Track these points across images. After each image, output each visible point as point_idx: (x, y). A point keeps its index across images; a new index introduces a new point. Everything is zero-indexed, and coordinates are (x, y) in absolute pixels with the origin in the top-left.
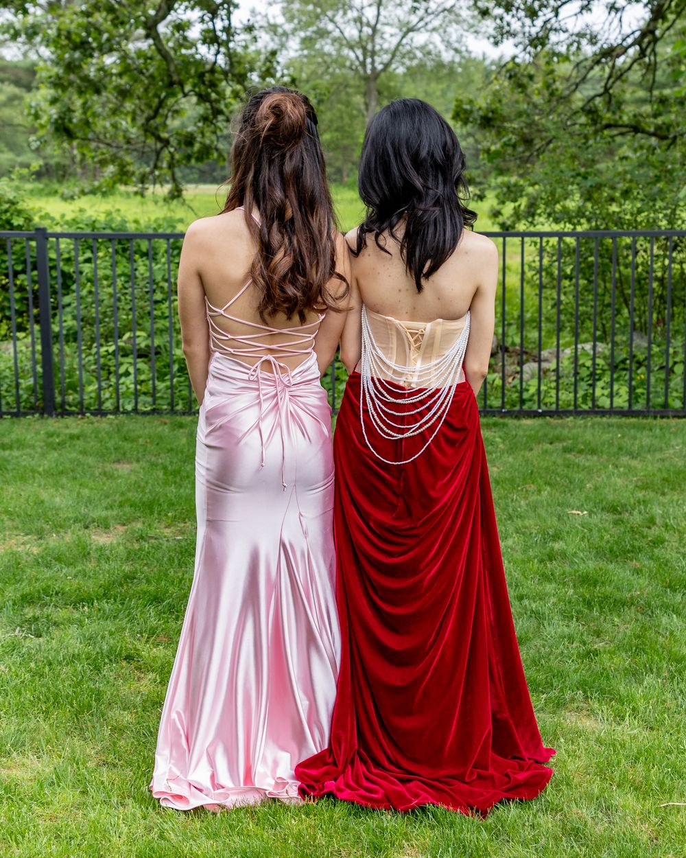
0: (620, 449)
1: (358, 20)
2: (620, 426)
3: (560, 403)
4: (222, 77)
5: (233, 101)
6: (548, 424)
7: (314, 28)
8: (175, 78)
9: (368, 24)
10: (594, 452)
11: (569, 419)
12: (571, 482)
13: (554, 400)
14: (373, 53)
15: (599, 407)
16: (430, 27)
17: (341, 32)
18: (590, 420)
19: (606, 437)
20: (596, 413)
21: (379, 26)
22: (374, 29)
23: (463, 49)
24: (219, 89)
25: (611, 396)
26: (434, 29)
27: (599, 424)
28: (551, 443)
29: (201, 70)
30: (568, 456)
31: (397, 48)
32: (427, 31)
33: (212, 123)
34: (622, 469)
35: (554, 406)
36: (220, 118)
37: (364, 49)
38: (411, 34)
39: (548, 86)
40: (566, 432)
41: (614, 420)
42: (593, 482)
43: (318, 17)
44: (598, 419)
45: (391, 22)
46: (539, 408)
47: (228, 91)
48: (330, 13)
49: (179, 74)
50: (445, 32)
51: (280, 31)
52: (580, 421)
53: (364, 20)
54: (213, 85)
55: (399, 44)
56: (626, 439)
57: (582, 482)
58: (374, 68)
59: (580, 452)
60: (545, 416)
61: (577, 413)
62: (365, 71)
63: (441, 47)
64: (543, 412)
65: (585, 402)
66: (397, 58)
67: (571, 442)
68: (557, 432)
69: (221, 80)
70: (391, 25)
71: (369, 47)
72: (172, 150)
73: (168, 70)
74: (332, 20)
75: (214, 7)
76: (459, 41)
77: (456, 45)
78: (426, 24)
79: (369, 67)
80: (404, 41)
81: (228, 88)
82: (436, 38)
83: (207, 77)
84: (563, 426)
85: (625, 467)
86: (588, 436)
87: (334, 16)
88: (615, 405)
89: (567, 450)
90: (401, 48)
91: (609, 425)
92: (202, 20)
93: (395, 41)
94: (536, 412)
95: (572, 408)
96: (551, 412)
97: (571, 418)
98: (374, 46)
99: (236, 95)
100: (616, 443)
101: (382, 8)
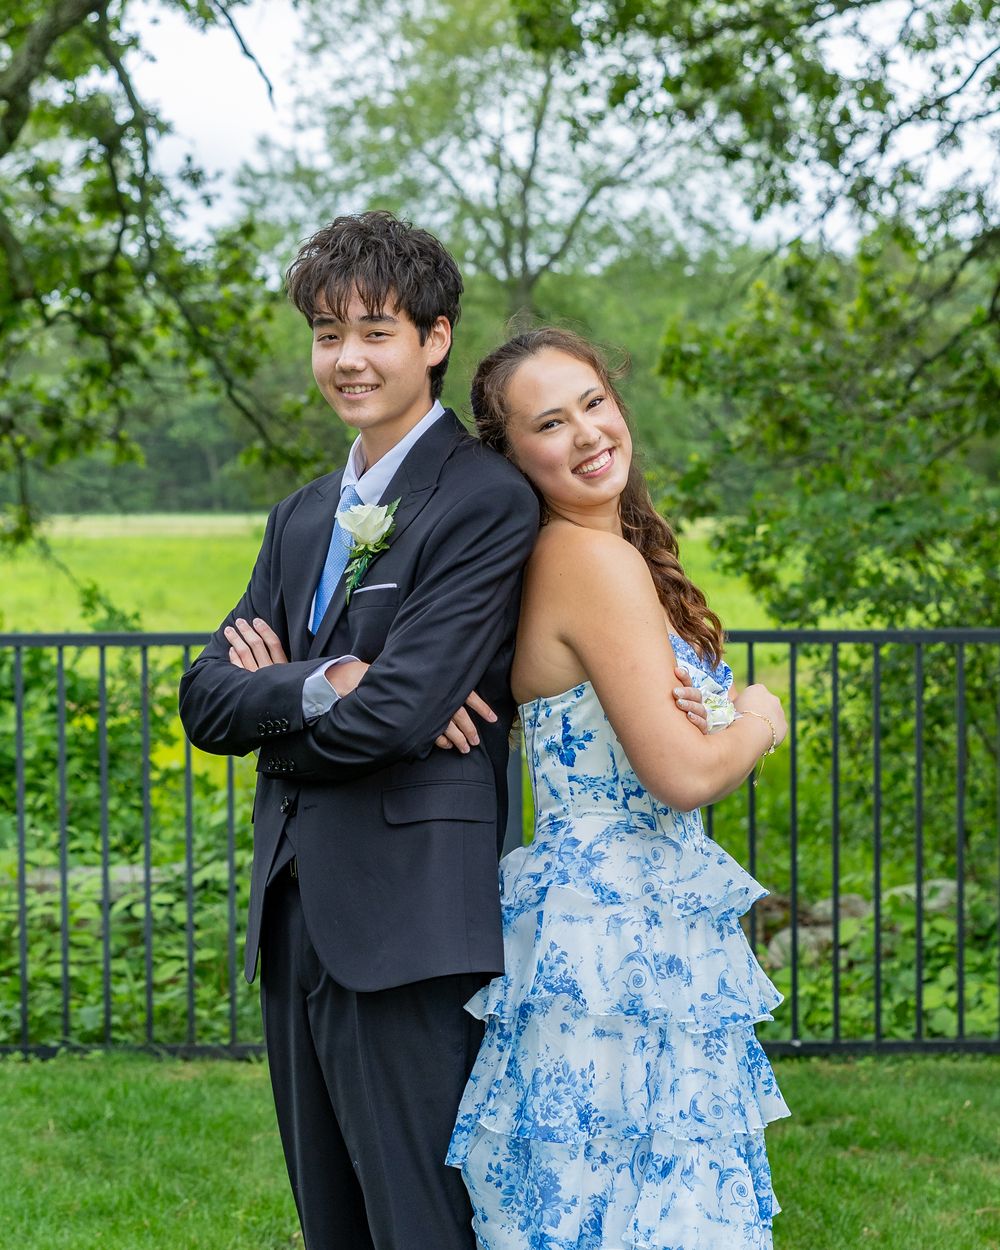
0: (963, 1137)
1: (494, 159)
2: (972, 1080)
3: (844, 1024)
4: (132, 280)
5: (157, 331)
6: (812, 1075)
7: (397, 178)
8: (23, 285)
9: (514, 169)
10: (902, 1144)
11: (860, 1064)
12: (828, 1223)
13: (829, 1018)
14: (525, 233)
15: (934, 1035)
16: (648, 177)
17: (456, 185)
18: (910, 1066)
19: (939, 1107)
20: (927, 1049)
21: (539, 175)
22: (528, 181)
23: (719, 225)
24: (128, 308)
25: (960, 1008)
26: (658, 184)
27: (929, 1073)
28: (808, 1123)
29: (87, 265)
30: (841, 1155)
31: (576, 222)
32: (643, 186)
33: (110, 381)
34: (956, 1188)
35: (829, 1033)
36: (128, 370)
37: (506, 223)
38: (606, 193)
39: (872, 303)
40: (845, 1096)
41: (966, 1064)
42: (882, 1221)
43: (403, 153)
44: (930, 1063)
45: (563, 164)
46: (796, 1035)
47: (148, 312)
48: (431, 147)
49: (32, 278)
50: (681, 187)
51: (320, 182)
52: (887, 1069)
53: (505, 162)
54: (113, 299)
55: (582, 212)
56: (981, 1114)
57: (854, 1219)
58: (525, 266)
59: (868, 1145)
60: (808, 1056)
61: (883, 1048)
62: (509, 269)
63: (675, 221)
64: (805, 1046)
65: (901, 1021)
66: (578, 244)
67: (850, 1119)
68: (824, 1097)
69: (129, 288)
70: (567, 172)
71: (517, 220)
72: (20, 439)
73: (9, 268)
74: (434, 162)
75: (112, 131)
76: (711, 207)
77: (707, 216)
78: (641, 171)
79: (516, 263)
80: (593, 207)
81: (145, 304)
82: (662, 200)
83: (100, 281)
84: (843, 1081)
85: (963, 1183)
86: (895, 1106)
87: (440, 151)
88: (968, 1029)
89: (840, 1140)
90: (585, 222)
91: (954, 1078)
92: (85, 162)
93: (572, 207)
94: (788, 1046)
95: (870, 1037)
96: (821, 1046)
97: (868, 1061)
98: (526, 219)
99: (165, 320)
100: (955, 1122)
101: (542, 138)
